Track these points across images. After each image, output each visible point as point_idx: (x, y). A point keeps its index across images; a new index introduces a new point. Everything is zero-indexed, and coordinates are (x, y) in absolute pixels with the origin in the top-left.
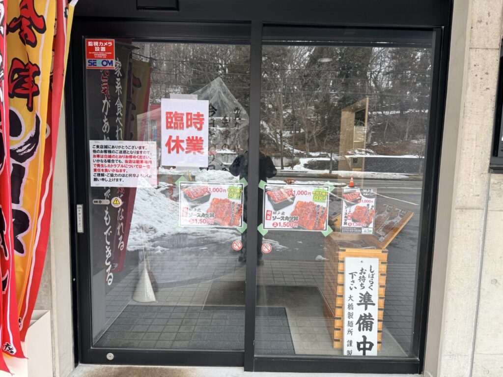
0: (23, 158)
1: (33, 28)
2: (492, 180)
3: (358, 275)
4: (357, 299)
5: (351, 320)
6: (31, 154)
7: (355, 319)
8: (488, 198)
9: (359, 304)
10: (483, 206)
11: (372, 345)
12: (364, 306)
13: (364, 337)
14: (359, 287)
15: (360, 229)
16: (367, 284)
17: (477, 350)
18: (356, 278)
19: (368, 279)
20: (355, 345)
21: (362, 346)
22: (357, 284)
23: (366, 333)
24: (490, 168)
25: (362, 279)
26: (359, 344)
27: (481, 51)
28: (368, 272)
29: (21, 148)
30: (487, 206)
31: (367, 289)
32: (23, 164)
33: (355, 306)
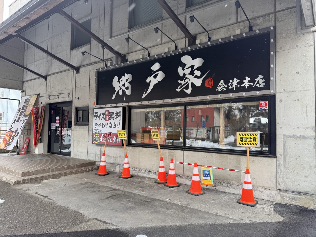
17: (74, 151)
24: (75, 124)
30: (74, 130)
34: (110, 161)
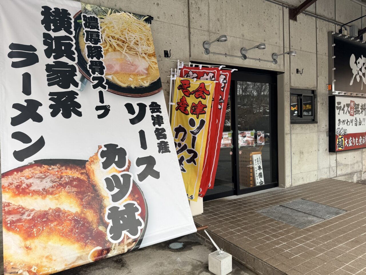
0: (196, 134)
1: (204, 94)
2: (291, 126)
3: (257, 160)
4: (257, 168)
5: (257, 175)
6: (198, 132)
7: (258, 175)
8: (291, 131)
9: (258, 170)
10: (290, 133)
11: (263, 182)
12: (259, 170)
13: (261, 180)
14: (257, 164)
15: (261, 143)
16: (259, 163)
17: (292, 174)
18: (256, 161)
19: (259, 161)
20: (259, 183)
21: (261, 183)
22: (257, 163)
23: (261, 179)
24: (291, 123)
25: (258, 161)
26: (260, 183)
27: (287, 92)
28: (259, 159)
29: (195, 131)
30: (291, 133)
31: (259, 165)
32: (196, 136)
33: (257, 170)
34: (347, 171)
